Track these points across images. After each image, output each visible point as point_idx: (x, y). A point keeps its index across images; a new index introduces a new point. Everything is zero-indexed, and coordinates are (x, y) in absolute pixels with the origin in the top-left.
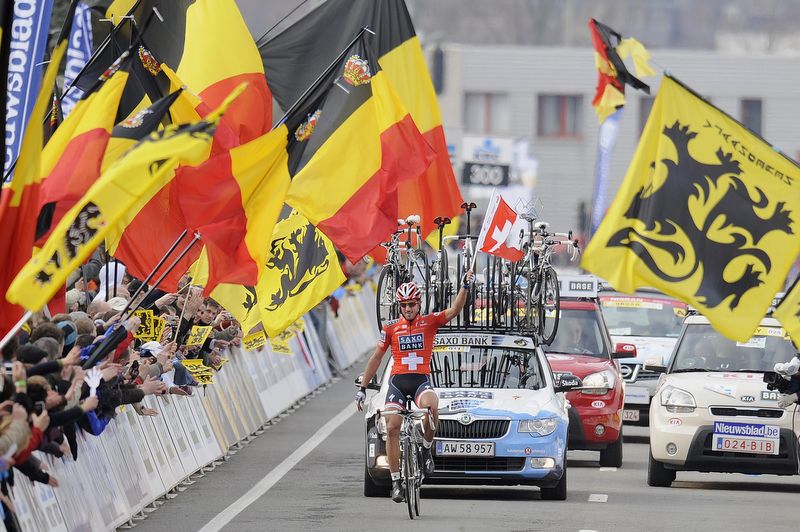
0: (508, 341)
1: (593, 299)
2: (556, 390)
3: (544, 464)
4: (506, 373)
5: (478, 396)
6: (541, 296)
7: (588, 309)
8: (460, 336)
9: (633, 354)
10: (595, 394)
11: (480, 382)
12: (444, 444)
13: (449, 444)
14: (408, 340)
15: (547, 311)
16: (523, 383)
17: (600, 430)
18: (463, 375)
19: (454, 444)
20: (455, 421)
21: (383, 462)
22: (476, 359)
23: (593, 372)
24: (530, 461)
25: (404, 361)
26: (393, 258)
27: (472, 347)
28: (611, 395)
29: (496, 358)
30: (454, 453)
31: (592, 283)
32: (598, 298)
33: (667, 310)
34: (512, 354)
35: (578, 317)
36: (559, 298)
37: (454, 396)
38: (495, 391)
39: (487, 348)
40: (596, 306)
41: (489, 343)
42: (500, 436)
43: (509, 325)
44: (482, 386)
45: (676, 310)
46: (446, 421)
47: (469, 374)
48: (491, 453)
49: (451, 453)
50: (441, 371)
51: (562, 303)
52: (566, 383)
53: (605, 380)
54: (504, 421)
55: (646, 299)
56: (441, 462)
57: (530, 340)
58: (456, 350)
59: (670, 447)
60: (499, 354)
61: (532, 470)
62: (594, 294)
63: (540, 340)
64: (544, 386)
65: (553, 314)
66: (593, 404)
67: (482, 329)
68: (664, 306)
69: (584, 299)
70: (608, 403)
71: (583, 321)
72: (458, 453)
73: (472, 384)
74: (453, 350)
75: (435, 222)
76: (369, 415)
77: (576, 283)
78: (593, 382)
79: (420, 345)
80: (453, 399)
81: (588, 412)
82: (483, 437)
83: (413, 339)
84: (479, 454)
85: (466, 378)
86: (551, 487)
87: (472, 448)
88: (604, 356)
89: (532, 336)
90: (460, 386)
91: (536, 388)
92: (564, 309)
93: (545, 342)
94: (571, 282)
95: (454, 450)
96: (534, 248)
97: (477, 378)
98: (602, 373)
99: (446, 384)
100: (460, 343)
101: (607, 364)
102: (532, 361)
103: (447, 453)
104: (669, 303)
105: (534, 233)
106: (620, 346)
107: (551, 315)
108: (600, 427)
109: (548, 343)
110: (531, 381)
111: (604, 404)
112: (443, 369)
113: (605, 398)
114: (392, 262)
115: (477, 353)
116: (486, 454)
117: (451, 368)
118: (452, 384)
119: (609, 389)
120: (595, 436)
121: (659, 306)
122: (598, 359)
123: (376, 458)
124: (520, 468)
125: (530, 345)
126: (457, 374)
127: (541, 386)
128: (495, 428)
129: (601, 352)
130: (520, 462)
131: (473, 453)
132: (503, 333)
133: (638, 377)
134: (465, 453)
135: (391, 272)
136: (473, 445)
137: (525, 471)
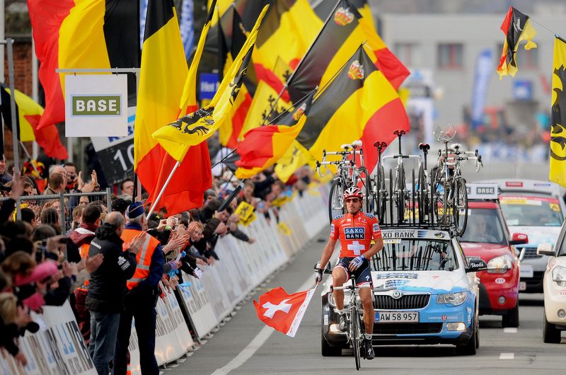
0: (430, 234)
1: (494, 200)
2: (467, 271)
3: (457, 327)
4: (429, 259)
5: (407, 277)
6: (454, 200)
7: (491, 208)
8: (393, 232)
9: (525, 241)
10: (497, 273)
11: (409, 266)
12: (381, 314)
13: (384, 314)
14: (352, 232)
15: (460, 211)
16: (442, 266)
17: (502, 300)
18: (397, 261)
19: (388, 314)
20: (388, 296)
21: (334, 329)
22: (406, 248)
23: (496, 256)
24: (446, 326)
25: (350, 247)
26: (341, 173)
27: (403, 239)
28: (510, 273)
29: (421, 247)
30: (388, 321)
31: (493, 188)
32: (498, 200)
33: (545, 205)
34: (433, 244)
35: (484, 214)
36: (467, 200)
37: (388, 277)
38: (420, 273)
39: (414, 240)
40: (497, 205)
41: (416, 236)
42: (422, 307)
43: (430, 222)
44: (411, 269)
45: (551, 205)
46: (382, 296)
47: (401, 261)
48: (416, 320)
49: (386, 321)
50: (380, 259)
51: (470, 204)
52: (474, 266)
53: (505, 262)
54: (425, 295)
55: (529, 198)
56: (379, 328)
57: (446, 233)
58: (391, 242)
59: (561, 312)
60: (424, 244)
61: (448, 332)
62: (495, 196)
63: (454, 233)
64: (458, 267)
65: (464, 213)
66: (496, 281)
67: (410, 226)
68: (543, 202)
69: (488, 200)
70: (508, 280)
71: (488, 217)
72: (391, 320)
73: (404, 267)
74: (388, 242)
75: (375, 145)
76: (323, 294)
77: (482, 188)
78: (496, 264)
79: (361, 236)
80: (388, 280)
81: (492, 287)
82: (410, 308)
83: (356, 230)
84: (407, 321)
85: (399, 263)
86: (464, 344)
87: (402, 316)
88: (504, 243)
89: (448, 230)
90: (395, 270)
91: (451, 269)
92: (472, 208)
93: (458, 234)
94: (477, 188)
95: (388, 318)
96: (447, 163)
97: (407, 263)
98: (503, 257)
99: (384, 268)
100: (393, 237)
101: (506, 249)
102: (449, 249)
103: (382, 321)
104: (546, 200)
105: (449, 152)
106: (516, 235)
107: (462, 213)
108: (502, 298)
109: (461, 235)
110: (448, 265)
111: (504, 281)
112: (381, 257)
113: (506, 275)
114: (341, 177)
115: (406, 243)
116: (412, 321)
117: (388, 256)
118: (388, 268)
119: (508, 270)
120: (498, 305)
121: (538, 203)
122: (499, 246)
123: (329, 326)
124: (438, 331)
125: (447, 237)
126: (392, 260)
127: (455, 267)
128: (419, 301)
129: (501, 240)
130: (438, 326)
131: (403, 320)
132: (426, 228)
133: (525, 257)
134: (396, 321)
135: (340, 184)
136: (402, 314)
137: (442, 333)
